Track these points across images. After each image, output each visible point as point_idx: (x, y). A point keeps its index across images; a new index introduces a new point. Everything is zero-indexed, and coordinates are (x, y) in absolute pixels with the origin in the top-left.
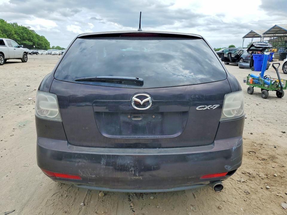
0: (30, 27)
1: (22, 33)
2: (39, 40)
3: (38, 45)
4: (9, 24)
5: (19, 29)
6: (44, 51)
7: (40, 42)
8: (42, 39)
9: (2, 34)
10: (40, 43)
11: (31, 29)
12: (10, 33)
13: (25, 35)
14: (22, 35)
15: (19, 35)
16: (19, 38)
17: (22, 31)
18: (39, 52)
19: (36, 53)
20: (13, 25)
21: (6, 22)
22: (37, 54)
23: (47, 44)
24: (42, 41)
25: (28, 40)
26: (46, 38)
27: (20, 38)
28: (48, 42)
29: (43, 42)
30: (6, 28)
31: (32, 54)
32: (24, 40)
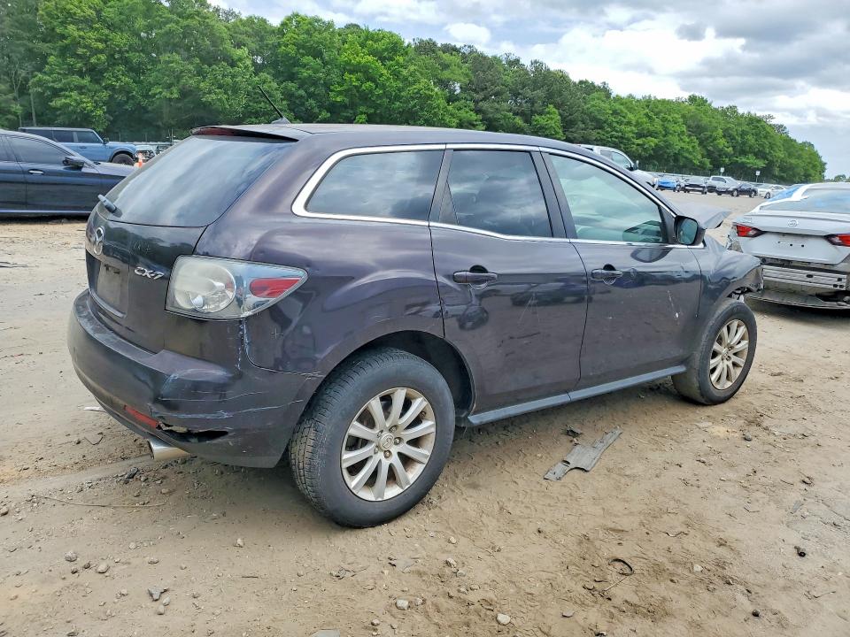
0: (771, 117)
1: (743, 134)
2: (790, 155)
3: (782, 169)
4: (716, 110)
5: (739, 124)
6: (777, 188)
7: (793, 161)
8: (800, 152)
9: (690, 136)
10: (791, 164)
11: (773, 122)
12: (709, 133)
13: (751, 139)
14: (742, 138)
15: (734, 138)
16: (731, 149)
17: (745, 128)
18: (759, 190)
19: (751, 192)
20: (724, 112)
21: (710, 105)
22: (750, 196)
23: (814, 167)
24: (799, 157)
25: (756, 155)
26: (817, 148)
27: (734, 147)
28: (821, 162)
29: (799, 161)
30: (705, 121)
31: (735, 193)
32: (743, 153)
